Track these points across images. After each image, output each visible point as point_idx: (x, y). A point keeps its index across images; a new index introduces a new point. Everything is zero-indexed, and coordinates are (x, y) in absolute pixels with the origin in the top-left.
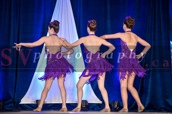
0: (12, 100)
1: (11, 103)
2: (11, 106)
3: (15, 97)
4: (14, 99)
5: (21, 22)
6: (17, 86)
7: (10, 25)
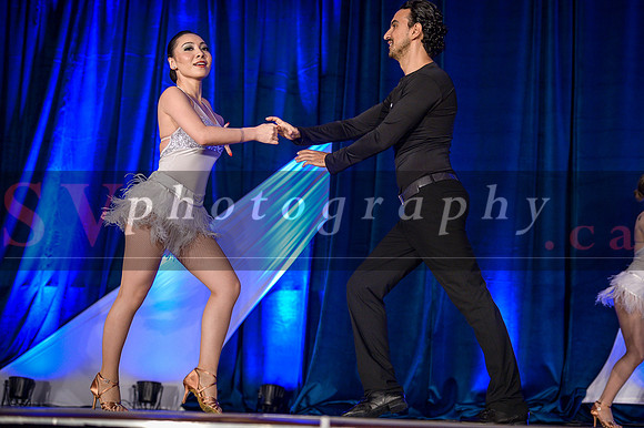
0: (557, 389)
1: (552, 402)
2: (554, 411)
3: (567, 380)
4: (562, 385)
5: (578, 120)
6: (570, 340)
7: (541, 135)
